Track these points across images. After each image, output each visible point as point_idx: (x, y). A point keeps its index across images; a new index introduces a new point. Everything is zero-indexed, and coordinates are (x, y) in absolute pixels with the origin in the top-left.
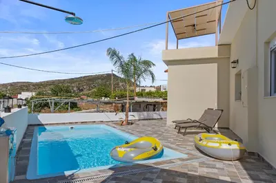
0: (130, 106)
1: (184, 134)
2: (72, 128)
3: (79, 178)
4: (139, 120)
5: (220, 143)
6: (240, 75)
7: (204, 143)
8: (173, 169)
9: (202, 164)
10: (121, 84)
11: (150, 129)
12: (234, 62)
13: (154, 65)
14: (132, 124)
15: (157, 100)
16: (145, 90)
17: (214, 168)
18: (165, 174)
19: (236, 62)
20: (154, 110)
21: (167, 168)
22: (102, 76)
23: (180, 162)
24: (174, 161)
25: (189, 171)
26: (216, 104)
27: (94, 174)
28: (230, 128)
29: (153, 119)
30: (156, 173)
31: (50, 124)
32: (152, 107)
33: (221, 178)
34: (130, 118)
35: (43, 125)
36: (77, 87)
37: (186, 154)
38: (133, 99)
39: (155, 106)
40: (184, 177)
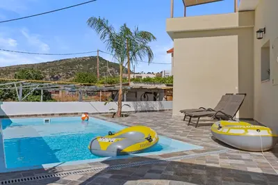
0: (123, 94)
1: (197, 125)
2: (47, 121)
3: (62, 171)
4: (136, 112)
5: (246, 130)
6: (268, 48)
7: (224, 131)
8: (187, 162)
9: (223, 156)
10: (109, 70)
11: (150, 121)
12: (260, 31)
13: (154, 38)
14: (126, 116)
15: (159, 86)
16: (141, 77)
17: (239, 159)
18: (177, 166)
19: (262, 31)
20: (155, 100)
21: (179, 160)
22: (84, 59)
23: (194, 154)
24: (186, 153)
25: (207, 162)
26: (237, 88)
27: (83, 167)
28: (255, 119)
29: (153, 111)
30: (165, 165)
31: (18, 116)
32: (153, 95)
33: (250, 169)
34: (124, 109)
35: (7, 117)
36: (50, 74)
37: (201, 145)
38: (128, 84)
39: (155, 94)
40: (203, 169)
